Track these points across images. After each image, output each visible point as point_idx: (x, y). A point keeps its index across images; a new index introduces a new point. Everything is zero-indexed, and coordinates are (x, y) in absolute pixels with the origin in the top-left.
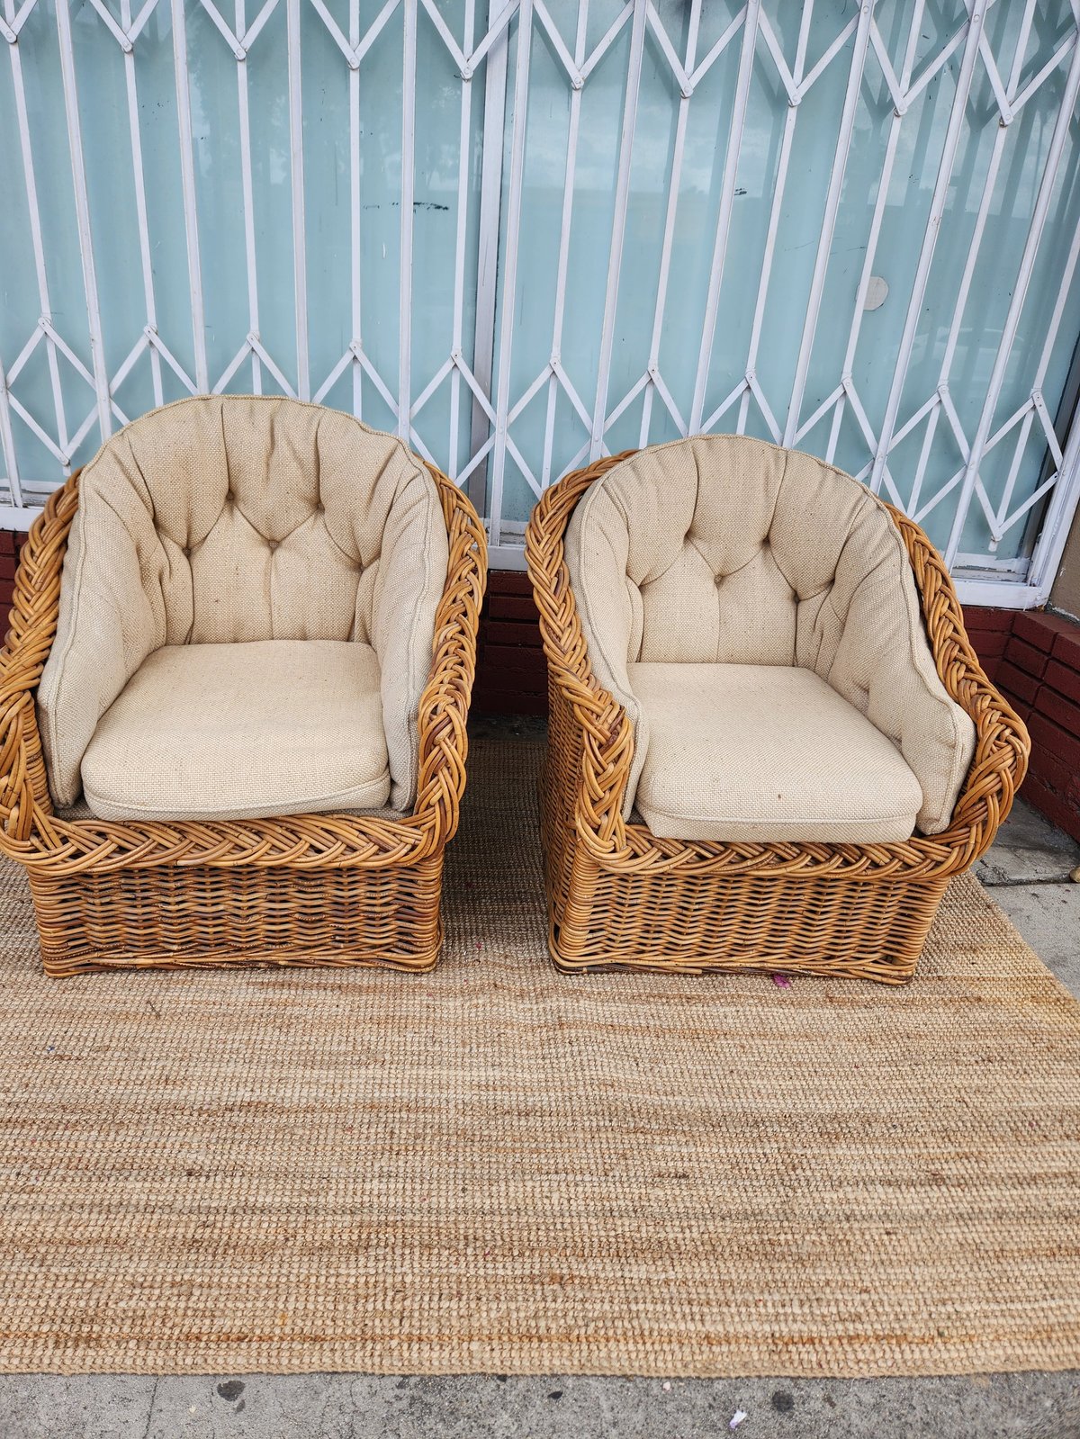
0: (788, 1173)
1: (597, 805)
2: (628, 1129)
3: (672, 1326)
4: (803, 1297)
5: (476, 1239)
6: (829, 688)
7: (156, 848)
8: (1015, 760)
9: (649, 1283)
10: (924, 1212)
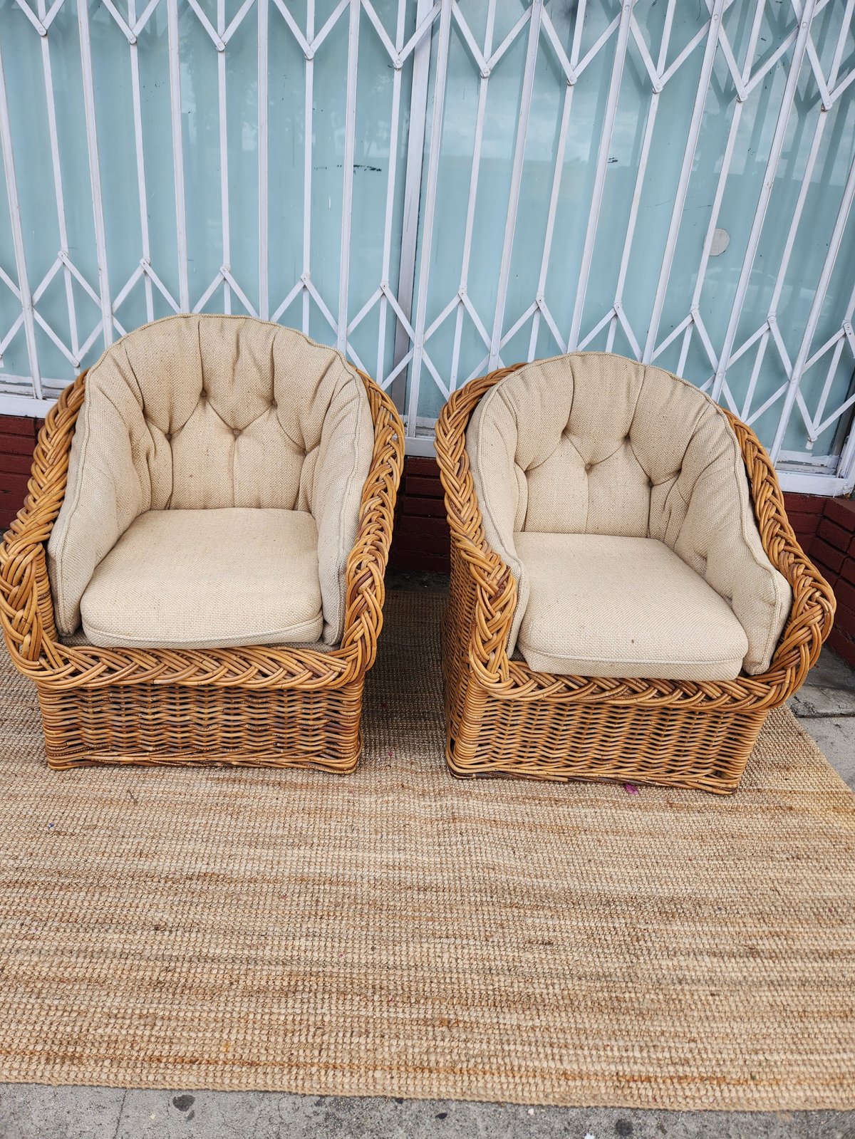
0: (633, 943)
1: (487, 645)
2: (505, 904)
3: (537, 1063)
4: (642, 1044)
5: (381, 988)
6: (675, 556)
7: (137, 669)
8: (823, 617)
9: (519, 1028)
10: (742, 979)
